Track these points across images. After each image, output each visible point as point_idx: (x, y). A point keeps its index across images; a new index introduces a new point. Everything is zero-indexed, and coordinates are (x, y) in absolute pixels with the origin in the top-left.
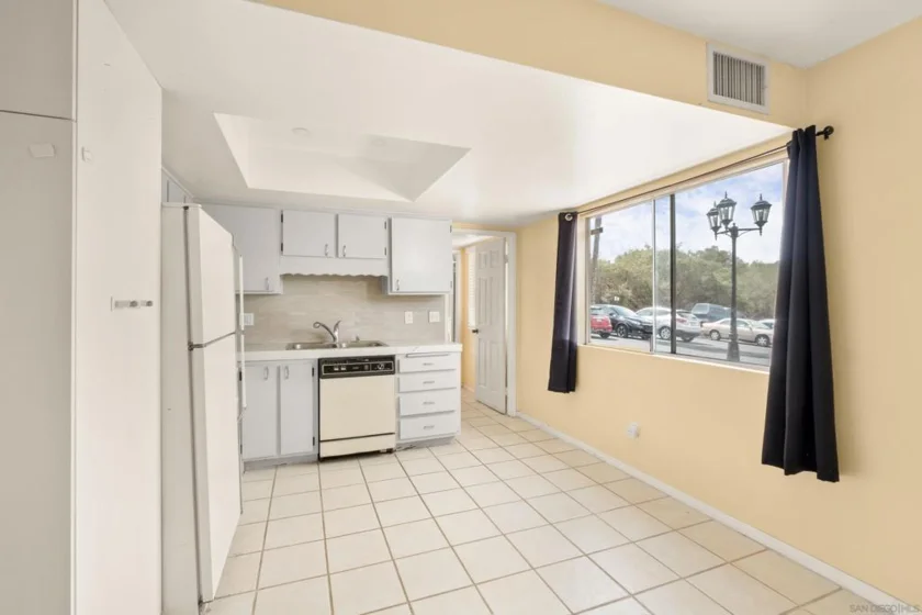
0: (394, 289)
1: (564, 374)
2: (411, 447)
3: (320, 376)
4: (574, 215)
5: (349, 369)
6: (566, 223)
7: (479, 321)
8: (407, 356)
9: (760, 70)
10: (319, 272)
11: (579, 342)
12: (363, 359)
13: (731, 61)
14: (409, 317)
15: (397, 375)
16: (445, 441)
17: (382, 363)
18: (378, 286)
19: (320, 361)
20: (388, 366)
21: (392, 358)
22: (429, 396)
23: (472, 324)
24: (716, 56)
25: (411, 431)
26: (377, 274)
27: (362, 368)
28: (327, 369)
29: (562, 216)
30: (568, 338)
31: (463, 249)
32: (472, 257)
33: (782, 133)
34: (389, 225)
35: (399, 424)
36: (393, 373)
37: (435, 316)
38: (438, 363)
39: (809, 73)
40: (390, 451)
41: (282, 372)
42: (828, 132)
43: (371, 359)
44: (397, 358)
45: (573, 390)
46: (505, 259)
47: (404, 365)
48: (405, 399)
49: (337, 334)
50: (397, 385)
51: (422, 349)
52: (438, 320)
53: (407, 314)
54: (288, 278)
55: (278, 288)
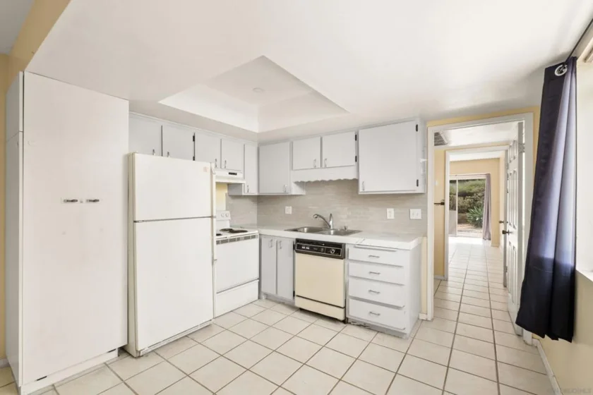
0: (361, 189)
4: (569, 65)
5: (312, 249)
8: (355, 246)
12: (320, 243)
14: (391, 213)
15: (346, 260)
17: (333, 249)
19: (298, 240)
20: (338, 252)
21: (342, 246)
22: (376, 286)
27: (319, 250)
29: (548, 70)
36: (342, 258)
37: (416, 214)
38: (385, 257)
41: (278, 245)
43: (326, 243)
44: (347, 247)
47: (352, 253)
48: (352, 282)
49: (331, 223)
50: (346, 270)
51: (368, 242)
52: (419, 217)
53: (388, 210)
54: (301, 184)
55: (296, 190)
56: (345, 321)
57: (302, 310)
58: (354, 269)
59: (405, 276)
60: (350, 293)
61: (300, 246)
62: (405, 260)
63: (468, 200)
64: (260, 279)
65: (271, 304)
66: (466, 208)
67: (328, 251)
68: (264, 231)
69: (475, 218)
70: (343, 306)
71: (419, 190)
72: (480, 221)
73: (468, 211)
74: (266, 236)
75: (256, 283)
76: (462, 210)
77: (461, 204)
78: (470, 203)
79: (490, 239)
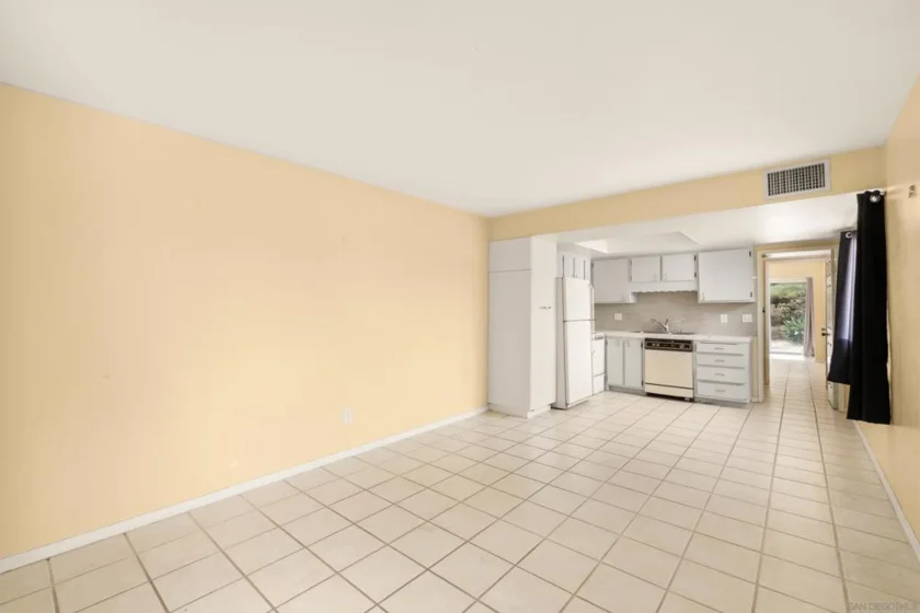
0: (700, 299)
3: (646, 348)
5: (661, 345)
6: (847, 242)
8: (701, 342)
10: (651, 291)
12: (670, 341)
14: (724, 318)
15: (694, 353)
17: (683, 345)
19: (646, 340)
20: (688, 346)
21: (690, 342)
22: (720, 371)
24: (770, 175)
25: (706, 391)
26: (690, 289)
27: (669, 346)
29: (844, 234)
34: (696, 258)
35: (695, 385)
36: (691, 351)
37: (747, 318)
38: (730, 349)
41: (626, 343)
43: (676, 341)
44: (694, 343)
47: (700, 347)
48: (699, 369)
49: (667, 327)
50: (694, 359)
51: (714, 338)
52: (751, 321)
53: (722, 316)
54: (638, 295)
55: (631, 300)
56: (692, 400)
57: (650, 395)
58: (701, 359)
59: (745, 361)
60: (698, 377)
61: (650, 344)
62: (745, 350)
63: (782, 308)
64: (606, 372)
65: (615, 394)
66: (779, 319)
67: (678, 346)
68: (610, 334)
69: (793, 332)
70: (691, 386)
71: (752, 300)
72: (800, 336)
73: (782, 323)
74: (612, 338)
75: (602, 377)
76: (776, 322)
77: (774, 314)
78: (784, 313)
79: (813, 355)
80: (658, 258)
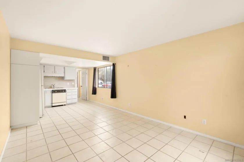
0: (66, 79)
1: (94, 92)
2: (69, 104)
3: (52, 93)
4: (96, 68)
5: (58, 92)
6: (95, 69)
7: (82, 84)
8: (68, 90)
9: (109, 57)
10: (51, 76)
11: (97, 87)
12: (60, 90)
13: (105, 57)
14: (68, 83)
15: (66, 93)
16: (75, 103)
17: (64, 91)
18: (62, 78)
19: (52, 90)
20: (65, 91)
21: (65, 90)
22: (72, 96)
23: (81, 85)
24: (103, 56)
25: (69, 102)
26: (62, 76)
27: (60, 91)
28: (53, 92)
29: (94, 68)
30: (95, 86)
31: (79, 71)
32: (81, 72)
33: (112, 64)
34: (64, 68)
35: (66, 101)
36: (65, 92)
37: (73, 83)
38: (74, 91)
39: (114, 57)
40: (65, 105)
41: (45, 92)
42: (115, 64)
43: (62, 90)
45: (96, 94)
46: (86, 74)
47: (67, 91)
48: (68, 96)
51: (71, 88)
57: (54, 106)
58: (68, 94)
67: (62, 91)
80: (54, 67)
